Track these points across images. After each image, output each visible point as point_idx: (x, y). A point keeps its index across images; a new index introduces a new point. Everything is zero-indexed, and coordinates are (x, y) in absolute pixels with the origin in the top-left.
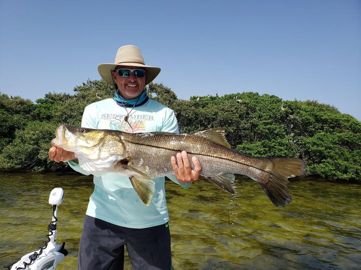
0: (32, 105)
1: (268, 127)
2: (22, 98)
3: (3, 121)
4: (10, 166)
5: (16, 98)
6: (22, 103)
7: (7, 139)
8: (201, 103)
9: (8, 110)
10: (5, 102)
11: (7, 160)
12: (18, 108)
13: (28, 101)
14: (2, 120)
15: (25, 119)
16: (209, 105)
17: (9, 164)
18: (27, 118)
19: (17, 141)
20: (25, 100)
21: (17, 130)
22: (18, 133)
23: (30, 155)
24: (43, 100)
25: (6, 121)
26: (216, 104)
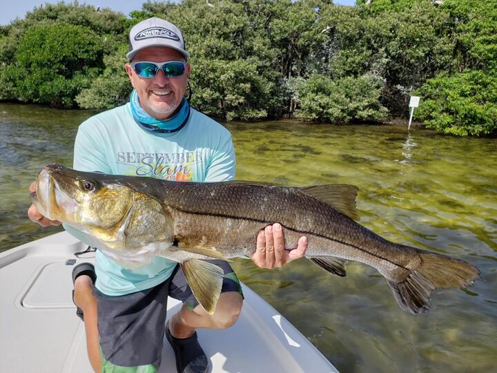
0: (124, 21)
1: (490, 47)
2: (112, 10)
3: (89, 44)
4: (102, 105)
5: (105, 10)
6: (112, 18)
7: (96, 69)
8: (372, 10)
9: (94, 28)
10: (91, 17)
11: (97, 97)
12: (108, 24)
13: (120, 15)
14: (88, 42)
15: (116, 41)
16: (386, 13)
17: (101, 103)
18: (120, 40)
19: (108, 71)
20: (117, 14)
21: (105, 56)
22: (107, 60)
23: (123, 90)
24: (138, 13)
25: (93, 44)
26: (396, 11)
